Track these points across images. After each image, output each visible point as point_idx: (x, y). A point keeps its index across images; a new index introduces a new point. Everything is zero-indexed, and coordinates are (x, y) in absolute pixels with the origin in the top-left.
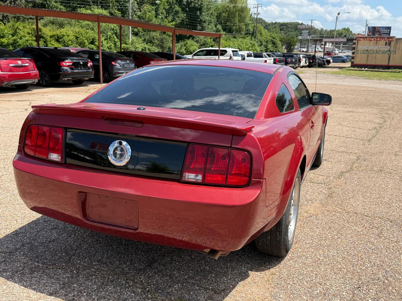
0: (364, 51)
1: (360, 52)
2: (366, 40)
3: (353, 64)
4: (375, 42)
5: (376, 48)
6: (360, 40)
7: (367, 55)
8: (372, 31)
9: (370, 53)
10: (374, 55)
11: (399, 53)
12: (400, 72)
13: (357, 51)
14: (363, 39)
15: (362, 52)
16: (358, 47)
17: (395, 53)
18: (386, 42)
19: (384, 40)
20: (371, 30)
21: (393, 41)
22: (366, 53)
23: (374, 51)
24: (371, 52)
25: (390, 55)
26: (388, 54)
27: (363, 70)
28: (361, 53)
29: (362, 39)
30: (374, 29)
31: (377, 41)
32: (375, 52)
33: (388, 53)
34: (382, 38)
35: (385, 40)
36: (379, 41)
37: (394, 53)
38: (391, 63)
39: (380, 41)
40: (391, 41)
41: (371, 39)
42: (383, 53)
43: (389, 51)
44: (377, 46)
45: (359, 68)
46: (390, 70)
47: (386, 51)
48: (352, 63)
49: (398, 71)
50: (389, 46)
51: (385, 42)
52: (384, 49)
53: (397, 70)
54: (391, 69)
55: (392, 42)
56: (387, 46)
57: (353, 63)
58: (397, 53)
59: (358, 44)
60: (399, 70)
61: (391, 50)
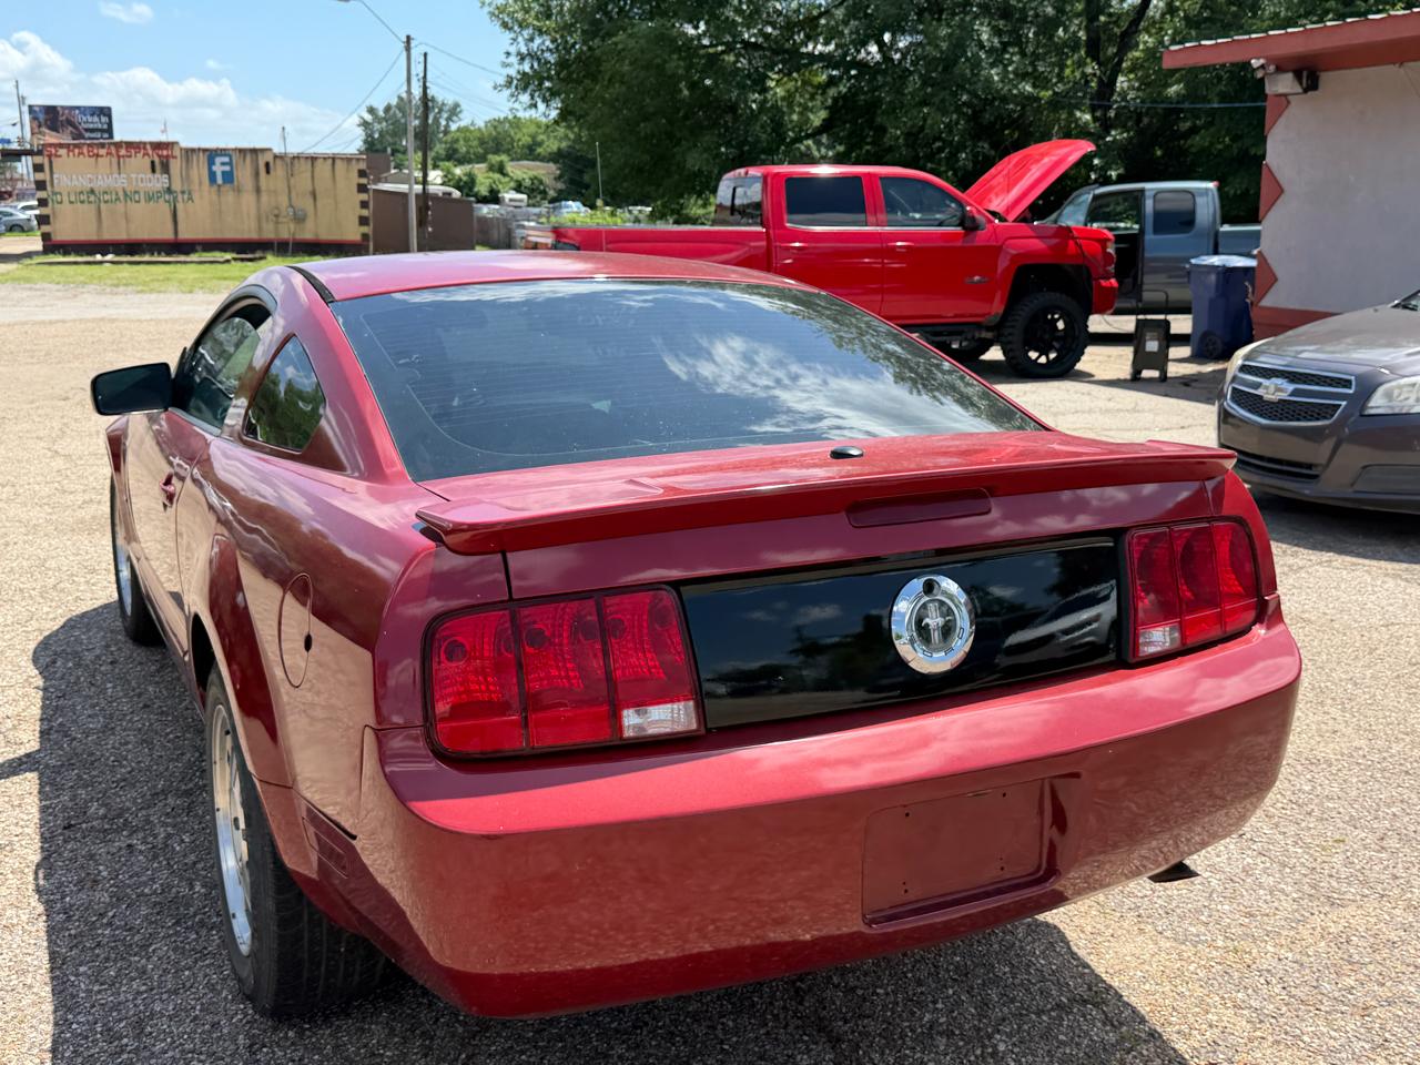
0: (82, 192)
1: (65, 199)
2: (79, 154)
3: (48, 243)
4: (115, 160)
5: (119, 181)
6: (60, 156)
7: (93, 206)
8: (46, 120)
9: (106, 202)
10: (120, 207)
11: (201, 197)
12: (228, 261)
13: (55, 194)
14: (69, 151)
15: (73, 199)
16: (56, 181)
17: (190, 199)
18: (153, 163)
19: (144, 155)
20: (42, 117)
21: (176, 157)
22: (90, 202)
23: (117, 194)
24: (107, 197)
25: (175, 207)
26: (166, 201)
27: (101, 263)
28: (71, 202)
29: (63, 152)
30: (51, 116)
31: (119, 157)
32: (121, 194)
33: (167, 197)
34: (134, 148)
35: (146, 154)
36: (127, 159)
37: (186, 196)
38: (186, 234)
39: (130, 156)
40: (167, 156)
41: (95, 151)
42: (149, 198)
43: (169, 190)
44: (122, 176)
45: (82, 256)
46: (194, 257)
47: (159, 192)
48: (46, 237)
49: (222, 260)
50: (166, 176)
51: (147, 161)
52: (149, 185)
53: (218, 256)
54: (196, 251)
55: (172, 161)
56: (157, 175)
57: (50, 239)
58: (196, 196)
59: (55, 170)
60: (223, 254)
61: (174, 188)
